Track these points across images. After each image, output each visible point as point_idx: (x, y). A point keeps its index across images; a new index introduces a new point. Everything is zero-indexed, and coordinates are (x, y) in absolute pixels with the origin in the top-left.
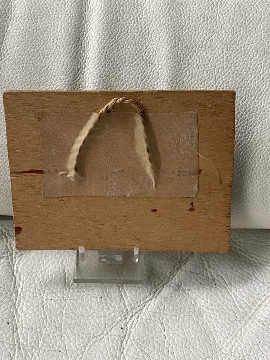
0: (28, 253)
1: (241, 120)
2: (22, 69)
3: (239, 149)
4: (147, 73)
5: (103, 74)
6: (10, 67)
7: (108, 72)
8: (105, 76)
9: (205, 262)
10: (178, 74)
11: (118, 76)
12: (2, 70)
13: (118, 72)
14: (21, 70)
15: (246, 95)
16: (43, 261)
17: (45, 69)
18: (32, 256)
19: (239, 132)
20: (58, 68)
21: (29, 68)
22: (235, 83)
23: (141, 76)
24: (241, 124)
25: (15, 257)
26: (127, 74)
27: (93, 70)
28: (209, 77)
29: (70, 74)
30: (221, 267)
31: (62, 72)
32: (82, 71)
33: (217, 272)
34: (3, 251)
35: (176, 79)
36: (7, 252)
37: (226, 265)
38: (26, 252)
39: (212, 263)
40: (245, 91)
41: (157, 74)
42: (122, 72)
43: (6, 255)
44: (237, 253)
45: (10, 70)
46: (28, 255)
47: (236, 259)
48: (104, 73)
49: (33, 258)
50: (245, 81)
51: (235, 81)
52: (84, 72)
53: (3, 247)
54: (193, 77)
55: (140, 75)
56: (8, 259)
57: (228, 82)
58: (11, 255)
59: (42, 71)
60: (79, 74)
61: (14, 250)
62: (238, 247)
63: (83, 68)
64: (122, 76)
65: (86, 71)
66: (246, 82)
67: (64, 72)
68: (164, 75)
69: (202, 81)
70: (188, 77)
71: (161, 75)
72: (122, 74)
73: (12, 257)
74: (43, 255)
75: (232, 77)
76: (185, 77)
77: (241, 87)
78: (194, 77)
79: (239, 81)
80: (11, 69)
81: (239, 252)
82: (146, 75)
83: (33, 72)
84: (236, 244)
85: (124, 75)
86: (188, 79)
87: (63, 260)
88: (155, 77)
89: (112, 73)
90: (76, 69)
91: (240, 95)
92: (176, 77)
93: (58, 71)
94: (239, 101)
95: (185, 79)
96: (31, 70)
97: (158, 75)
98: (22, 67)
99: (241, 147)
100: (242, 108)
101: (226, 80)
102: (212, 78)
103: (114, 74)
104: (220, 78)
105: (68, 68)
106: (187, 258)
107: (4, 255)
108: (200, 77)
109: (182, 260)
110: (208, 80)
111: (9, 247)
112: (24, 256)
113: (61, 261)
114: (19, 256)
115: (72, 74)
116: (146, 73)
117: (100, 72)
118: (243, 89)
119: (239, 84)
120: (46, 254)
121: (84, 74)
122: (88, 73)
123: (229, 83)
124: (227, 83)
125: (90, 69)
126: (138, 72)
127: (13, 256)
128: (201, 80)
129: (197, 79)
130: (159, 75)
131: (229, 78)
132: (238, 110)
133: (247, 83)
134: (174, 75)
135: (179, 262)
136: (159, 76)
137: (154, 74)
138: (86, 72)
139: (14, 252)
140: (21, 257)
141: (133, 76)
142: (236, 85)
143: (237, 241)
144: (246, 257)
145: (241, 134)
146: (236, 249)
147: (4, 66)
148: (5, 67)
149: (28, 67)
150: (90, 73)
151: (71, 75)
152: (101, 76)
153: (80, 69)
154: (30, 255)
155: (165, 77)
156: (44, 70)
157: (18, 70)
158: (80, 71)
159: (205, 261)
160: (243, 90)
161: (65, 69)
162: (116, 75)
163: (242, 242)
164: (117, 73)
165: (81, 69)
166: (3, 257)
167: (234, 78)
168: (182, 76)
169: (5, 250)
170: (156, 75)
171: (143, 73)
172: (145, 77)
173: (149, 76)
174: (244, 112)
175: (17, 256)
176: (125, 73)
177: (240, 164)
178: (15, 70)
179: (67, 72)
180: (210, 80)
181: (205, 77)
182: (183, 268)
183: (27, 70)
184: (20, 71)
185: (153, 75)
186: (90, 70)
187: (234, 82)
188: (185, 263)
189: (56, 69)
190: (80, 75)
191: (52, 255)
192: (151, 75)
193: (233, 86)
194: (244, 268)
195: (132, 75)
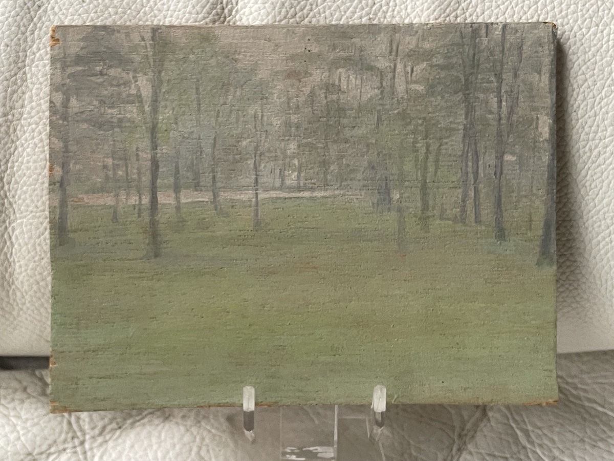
0: (119, 436)
1: (602, 99)
2: (96, 12)
3: (599, 165)
4: (381, 6)
5: (280, 13)
6: (67, 9)
7: (291, 8)
8: (285, 17)
9: (519, 433)
10: (452, 4)
11: (315, 16)
12: (49, 16)
13: (314, 7)
14: (92, 15)
15: (608, 41)
16: (156, 452)
17: (147, 9)
18: (128, 443)
19: (598, 126)
20: (176, 5)
21: (110, 9)
22: (583, 16)
23: (368, 14)
24: (601, 108)
25: (91, 449)
26: (335, 10)
27: (256, 6)
28: (522, 7)
29: (204, 18)
30: (556, 438)
31: (187, 15)
32: (231, 11)
33: (550, 451)
34: (63, 436)
35: (448, 16)
36: (73, 438)
37: (568, 435)
38: (114, 434)
39: (533, 431)
40: (605, 32)
41: (403, 6)
42: (324, 8)
43: (70, 445)
44: (583, 407)
45: (67, 16)
46: (120, 441)
47: (584, 419)
48: (284, 10)
49: (132, 446)
50: (604, 11)
51: (582, 10)
52: (237, 11)
53: (62, 427)
54: (486, 8)
55: (364, 12)
56: (75, 452)
57: (567, 15)
58: (82, 443)
59: (141, 14)
60: (225, 18)
61: (87, 431)
62: (582, 394)
63: (234, 3)
64: (323, 15)
65: (242, 9)
66: (606, 12)
67: (190, 13)
68: (421, 8)
69: (506, 15)
70: (474, 9)
71: (413, 9)
72: (324, 12)
73: (84, 447)
74: (154, 440)
75: (574, 3)
76: (467, 9)
77: (597, 25)
78: (488, 8)
79: (590, 12)
80: (69, 14)
81: (587, 404)
82: (379, 10)
83: (121, 18)
84: (576, 388)
85: (328, 12)
86: (475, 14)
87: (200, 448)
88: (399, 12)
89: (302, 10)
90: (219, 6)
91: (595, 42)
92: (448, 11)
93: (176, 13)
94: (594, 56)
95: (467, 14)
96: (116, 13)
97: (406, 9)
98: (96, 7)
99: (605, 160)
100: (602, 71)
101: (561, 11)
102: (530, 8)
103: (305, 11)
104: (549, 8)
105: (199, 5)
106: (476, 426)
107: (66, 446)
108: (501, 7)
109: (463, 430)
110: (521, 14)
111: (75, 426)
112: (111, 444)
113: (195, 449)
114: (101, 445)
115: (211, 17)
116: (377, 5)
117: (274, 9)
118: (600, 27)
119: (591, 18)
120: (159, 437)
121: (237, 17)
122: (246, 14)
123: (569, 17)
124: (563, 18)
125: (249, 5)
126: (360, 6)
127: (87, 446)
128: (504, 13)
129: (495, 12)
130: (409, 7)
131: (568, 6)
132: (593, 75)
133: (608, 14)
134: (442, 7)
135: (460, 436)
136: (409, 10)
137: (398, 8)
138: (241, 12)
139: (87, 437)
140: (104, 446)
141: (348, 14)
142: (586, 20)
143: (576, 381)
144: (606, 414)
145: (603, 131)
146: (579, 398)
147: (53, 8)
148: (56, 9)
149: (109, 7)
150: (251, 14)
151: (207, 20)
152: (278, 19)
153: (227, 5)
154: (124, 442)
155: (422, 11)
156: (145, 13)
157: (85, 16)
158: (226, 11)
159: (518, 428)
160: (602, 32)
161: (194, 7)
162: (311, 14)
163: (589, 381)
164: (311, 10)
165: (229, 6)
166: (65, 450)
167: (579, 5)
168: (461, 7)
169: (67, 433)
170: (401, 10)
171: (372, 7)
172: (376, 14)
173: (385, 13)
174: (608, 78)
175: (96, 444)
176: (330, 8)
177: (603, 199)
178: (79, 15)
179: (198, 14)
180: (525, 13)
181: (512, 8)
182: (470, 447)
183: (106, 15)
184: (90, 18)
185: (393, 11)
186: (250, 7)
187: (579, 14)
188: (473, 437)
189: (172, 8)
190: (228, 19)
191: (173, 438)
192: (390, 9)
193: (579, 22)
194: (610, 437)
195: (345, 12)
